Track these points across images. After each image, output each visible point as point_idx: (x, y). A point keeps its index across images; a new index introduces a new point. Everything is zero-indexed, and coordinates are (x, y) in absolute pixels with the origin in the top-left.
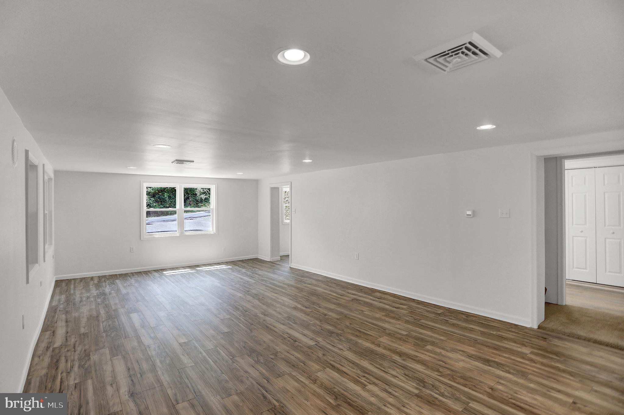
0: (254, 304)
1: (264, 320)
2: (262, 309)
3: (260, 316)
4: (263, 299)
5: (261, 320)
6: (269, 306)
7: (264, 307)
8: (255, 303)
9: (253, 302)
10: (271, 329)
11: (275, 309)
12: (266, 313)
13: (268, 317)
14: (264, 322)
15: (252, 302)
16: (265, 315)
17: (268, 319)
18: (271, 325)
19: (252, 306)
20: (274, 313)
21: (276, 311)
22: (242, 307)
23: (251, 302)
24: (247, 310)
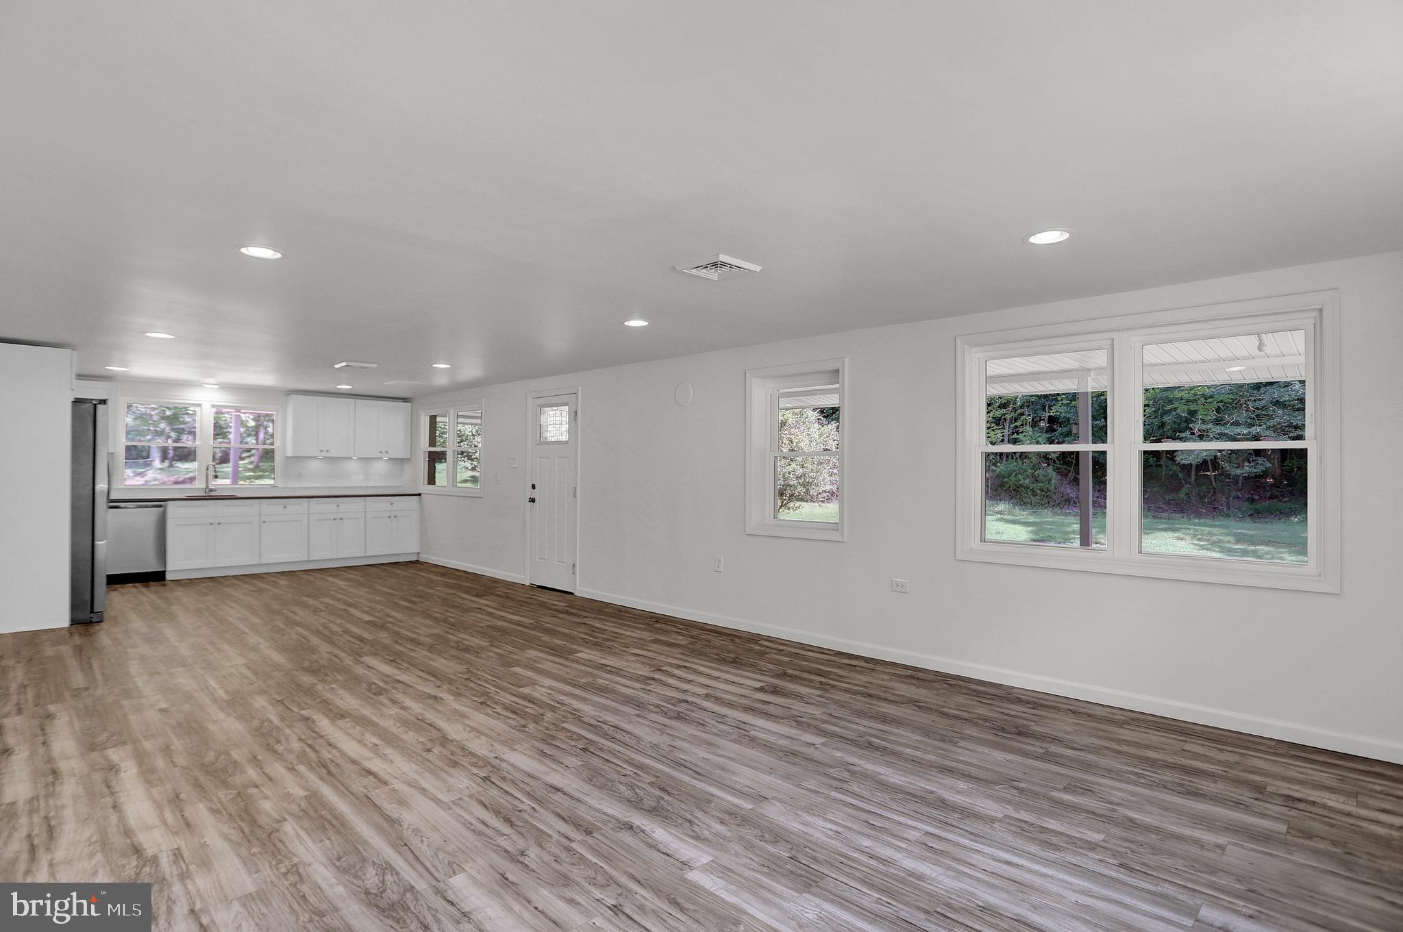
0: (463, 724)
1: (439, 687)
2: (439, 711)
3: (446, 695)
4: (429, 745)
5: (445, 687)
6: (419, 719)
7: (431, 716)
8: (460, 727)
9: (465, 730)
10: (429, 673)
11: (402, 712)
12: (430, 701)
13: (427, 693)
14: (439, 683)
15: (468, 729)
16: (435, 697)
17: (430, 690)
18: (425, 679)
19: (468, 718)
20: (408, 702)
21: (404, 708)
22: (497, 713)
23: (473, 729)
24: (480, 706)
